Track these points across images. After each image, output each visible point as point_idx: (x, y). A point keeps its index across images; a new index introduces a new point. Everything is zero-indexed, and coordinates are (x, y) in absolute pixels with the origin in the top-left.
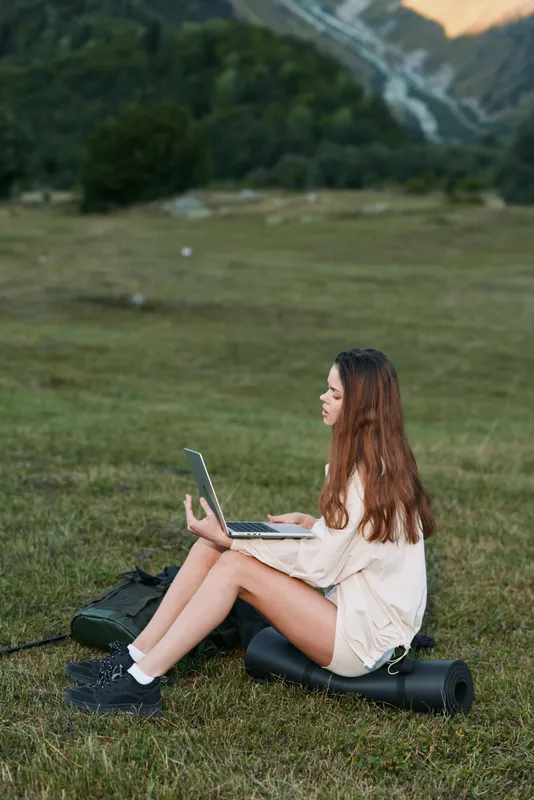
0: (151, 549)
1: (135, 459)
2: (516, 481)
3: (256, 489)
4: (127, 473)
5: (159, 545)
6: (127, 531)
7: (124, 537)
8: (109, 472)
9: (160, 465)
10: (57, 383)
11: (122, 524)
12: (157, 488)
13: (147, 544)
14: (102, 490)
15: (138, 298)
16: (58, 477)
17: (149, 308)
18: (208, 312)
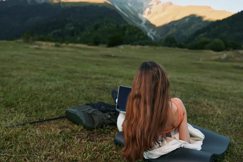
0: (102, 91)
1: (105, 74)
2: (179, 81)
3: (128, 80)
4: (103, 76)
5: (105, 90)
6: (98, 87)
7: (97, 88)
8: (99, 76)
9: (110, 75)
10: (98, 65)
11: (98, 85)
12: (108, 79)
13: (102, 90)
14: (97, 79)
15: (113, 55)
16: (89, 76)
17: (115, 57)
18: (123, 57)
